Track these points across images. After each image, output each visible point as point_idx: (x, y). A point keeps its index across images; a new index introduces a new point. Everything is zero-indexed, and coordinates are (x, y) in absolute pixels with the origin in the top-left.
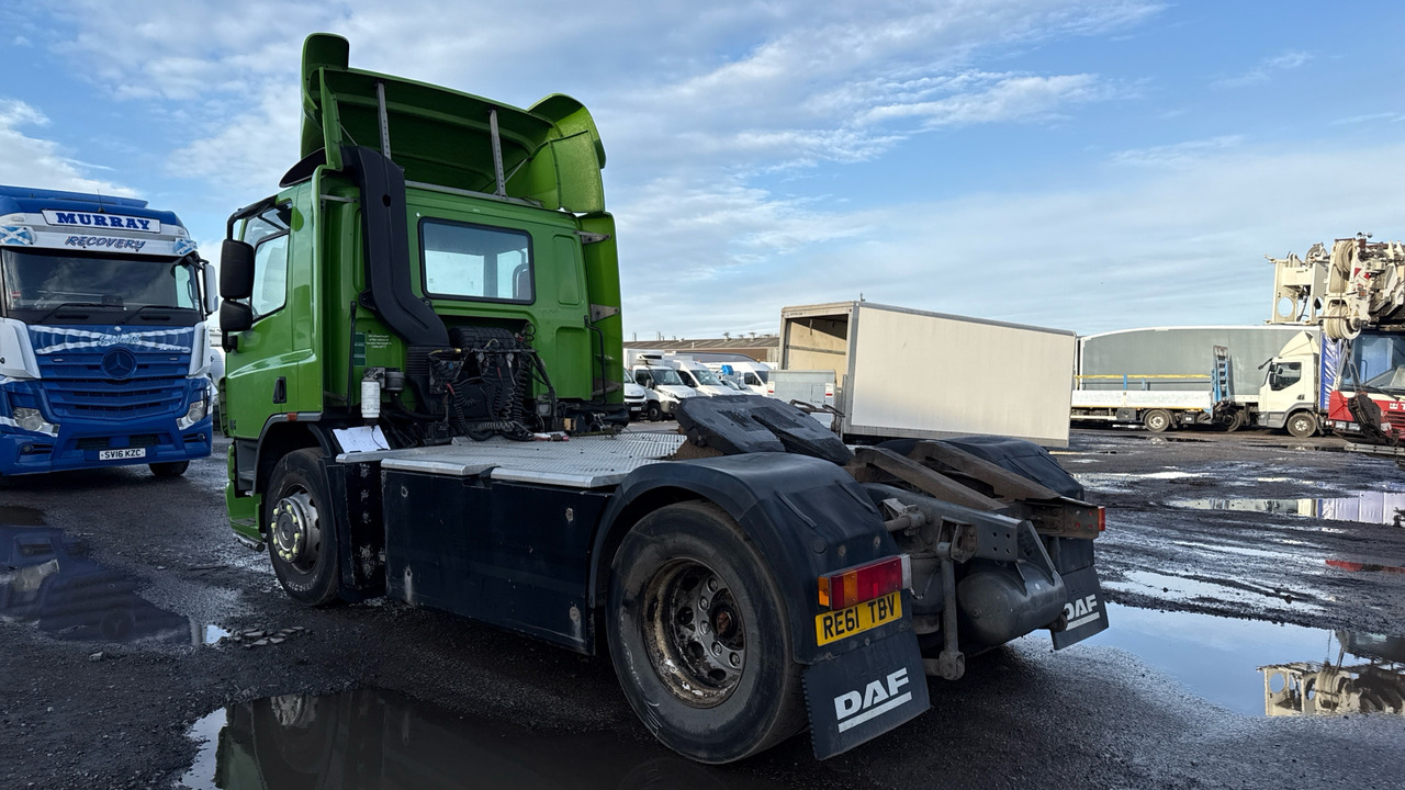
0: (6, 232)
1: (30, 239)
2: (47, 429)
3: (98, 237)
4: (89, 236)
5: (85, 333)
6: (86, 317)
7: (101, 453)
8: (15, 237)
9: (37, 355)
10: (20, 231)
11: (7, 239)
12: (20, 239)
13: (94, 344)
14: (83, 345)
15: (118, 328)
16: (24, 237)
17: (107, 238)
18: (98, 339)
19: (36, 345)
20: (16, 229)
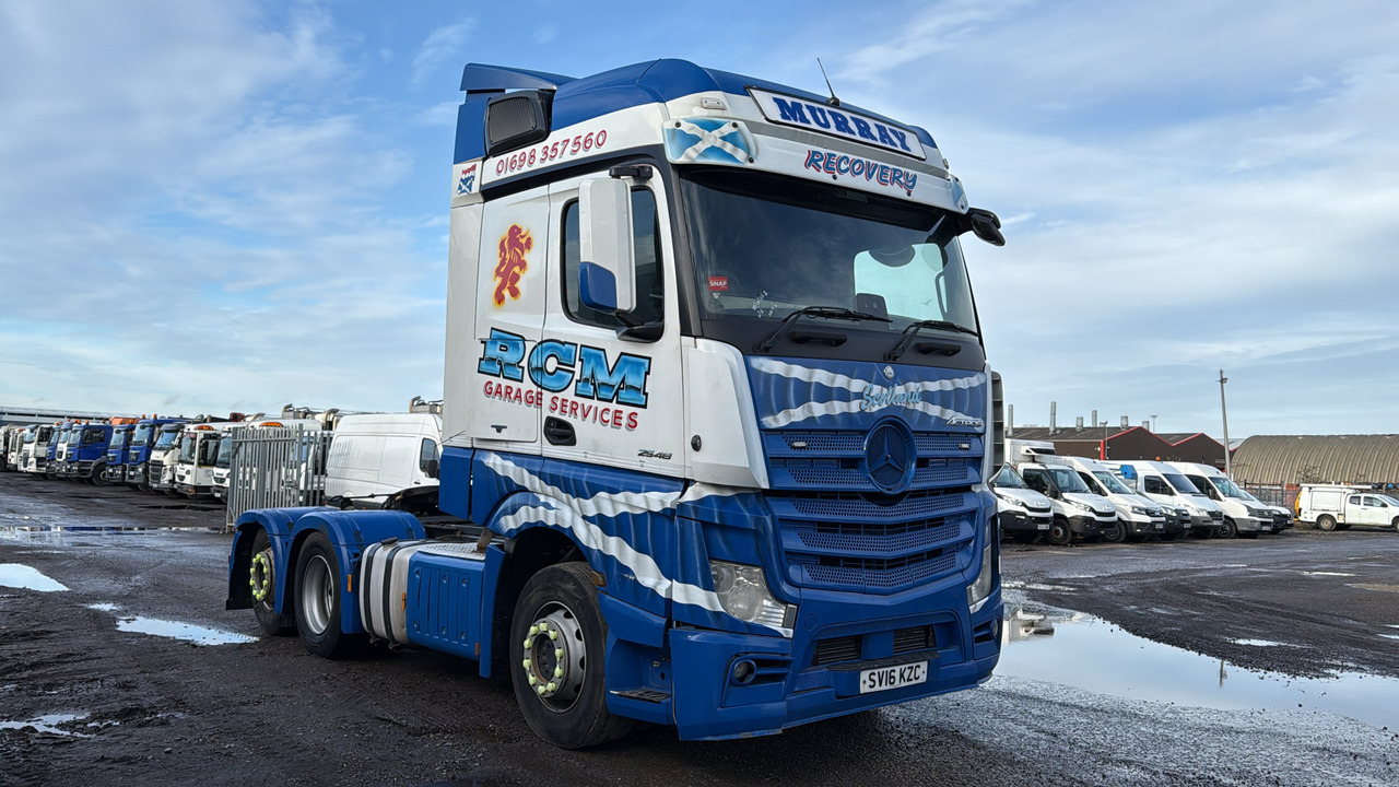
0: (697, 131)
1: (748, 150)
2: (773, 616)
3: (851, 157)
4: (839, 154)
5: (840, 381)
6: (840, 342)
7: (864, 675)
8: (719, 143)
9: (763, 430)
10: (727, 129)
11: (701, 146)
12: (729, 148)
13: (854, 406)
14: (838, 407)
15: (889, 371)
16: (736, 145)
17: (864, 160)
18: (859, 396)
19: (762, 406)
20: (717, 126)
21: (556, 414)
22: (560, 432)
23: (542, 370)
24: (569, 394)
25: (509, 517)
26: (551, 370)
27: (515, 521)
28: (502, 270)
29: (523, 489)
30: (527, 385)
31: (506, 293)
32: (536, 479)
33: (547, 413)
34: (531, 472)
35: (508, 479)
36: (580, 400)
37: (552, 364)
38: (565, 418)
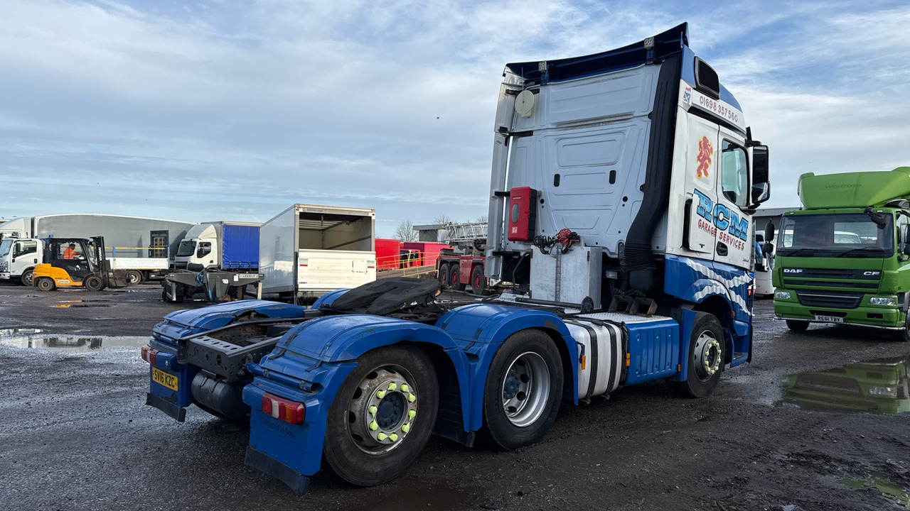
21: (722, 241)
22: (722, 249)
23: (717, 218)
24: (726, 232)
25: (700, 293)
26: (721, 219)
27: (702, 294)
28: (701, 158)
29: (706, 277)
30: (712, 225)
31: (702, 171)
32: (713, 272)
33: (718, 240)
34: (710, 269)
35: (699, 272)
36: (730, 235)
37: (721, 217)
38: (725, 243)
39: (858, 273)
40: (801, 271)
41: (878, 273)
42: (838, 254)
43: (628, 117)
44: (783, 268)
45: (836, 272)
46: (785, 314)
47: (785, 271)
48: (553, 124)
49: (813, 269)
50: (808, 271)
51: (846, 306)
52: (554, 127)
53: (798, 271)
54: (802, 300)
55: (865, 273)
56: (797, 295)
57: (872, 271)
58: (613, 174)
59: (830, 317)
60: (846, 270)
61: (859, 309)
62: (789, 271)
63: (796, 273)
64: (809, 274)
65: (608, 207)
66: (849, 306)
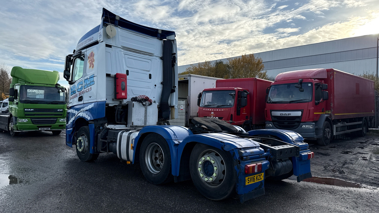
39: (55, 110)
40: (33, 110)
41: (62, 110)
42: (48, 103)
43: (151, 55)
44: (25, 109)
45: (48, 110)
46: (24, 129)
47: (25, 110)
48: (122, 46)
49: (38, 109)
50: (36, 110)
51: (51, 123)
52: (122, 47)
53: (32, 110)
54: (33, 122)
55: (58, 110)
56: (31, 120)
57: (61, 109)
58: (150, 75)
59: (45, 128)
60: (51, 109)
61: (56, 124)
62: (27, 110)
63: (31, 111)
64: (36, 111)
65: (150, 88)
66: (52, 123)
